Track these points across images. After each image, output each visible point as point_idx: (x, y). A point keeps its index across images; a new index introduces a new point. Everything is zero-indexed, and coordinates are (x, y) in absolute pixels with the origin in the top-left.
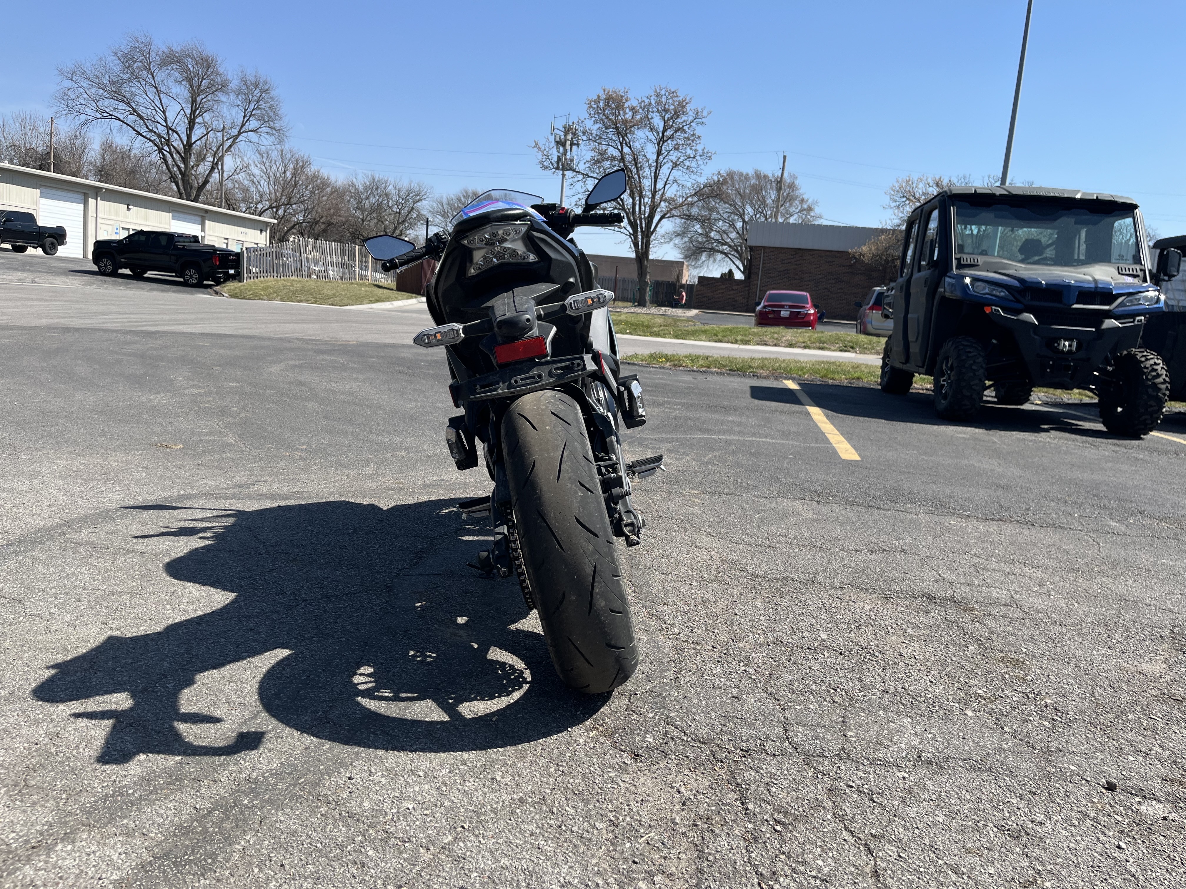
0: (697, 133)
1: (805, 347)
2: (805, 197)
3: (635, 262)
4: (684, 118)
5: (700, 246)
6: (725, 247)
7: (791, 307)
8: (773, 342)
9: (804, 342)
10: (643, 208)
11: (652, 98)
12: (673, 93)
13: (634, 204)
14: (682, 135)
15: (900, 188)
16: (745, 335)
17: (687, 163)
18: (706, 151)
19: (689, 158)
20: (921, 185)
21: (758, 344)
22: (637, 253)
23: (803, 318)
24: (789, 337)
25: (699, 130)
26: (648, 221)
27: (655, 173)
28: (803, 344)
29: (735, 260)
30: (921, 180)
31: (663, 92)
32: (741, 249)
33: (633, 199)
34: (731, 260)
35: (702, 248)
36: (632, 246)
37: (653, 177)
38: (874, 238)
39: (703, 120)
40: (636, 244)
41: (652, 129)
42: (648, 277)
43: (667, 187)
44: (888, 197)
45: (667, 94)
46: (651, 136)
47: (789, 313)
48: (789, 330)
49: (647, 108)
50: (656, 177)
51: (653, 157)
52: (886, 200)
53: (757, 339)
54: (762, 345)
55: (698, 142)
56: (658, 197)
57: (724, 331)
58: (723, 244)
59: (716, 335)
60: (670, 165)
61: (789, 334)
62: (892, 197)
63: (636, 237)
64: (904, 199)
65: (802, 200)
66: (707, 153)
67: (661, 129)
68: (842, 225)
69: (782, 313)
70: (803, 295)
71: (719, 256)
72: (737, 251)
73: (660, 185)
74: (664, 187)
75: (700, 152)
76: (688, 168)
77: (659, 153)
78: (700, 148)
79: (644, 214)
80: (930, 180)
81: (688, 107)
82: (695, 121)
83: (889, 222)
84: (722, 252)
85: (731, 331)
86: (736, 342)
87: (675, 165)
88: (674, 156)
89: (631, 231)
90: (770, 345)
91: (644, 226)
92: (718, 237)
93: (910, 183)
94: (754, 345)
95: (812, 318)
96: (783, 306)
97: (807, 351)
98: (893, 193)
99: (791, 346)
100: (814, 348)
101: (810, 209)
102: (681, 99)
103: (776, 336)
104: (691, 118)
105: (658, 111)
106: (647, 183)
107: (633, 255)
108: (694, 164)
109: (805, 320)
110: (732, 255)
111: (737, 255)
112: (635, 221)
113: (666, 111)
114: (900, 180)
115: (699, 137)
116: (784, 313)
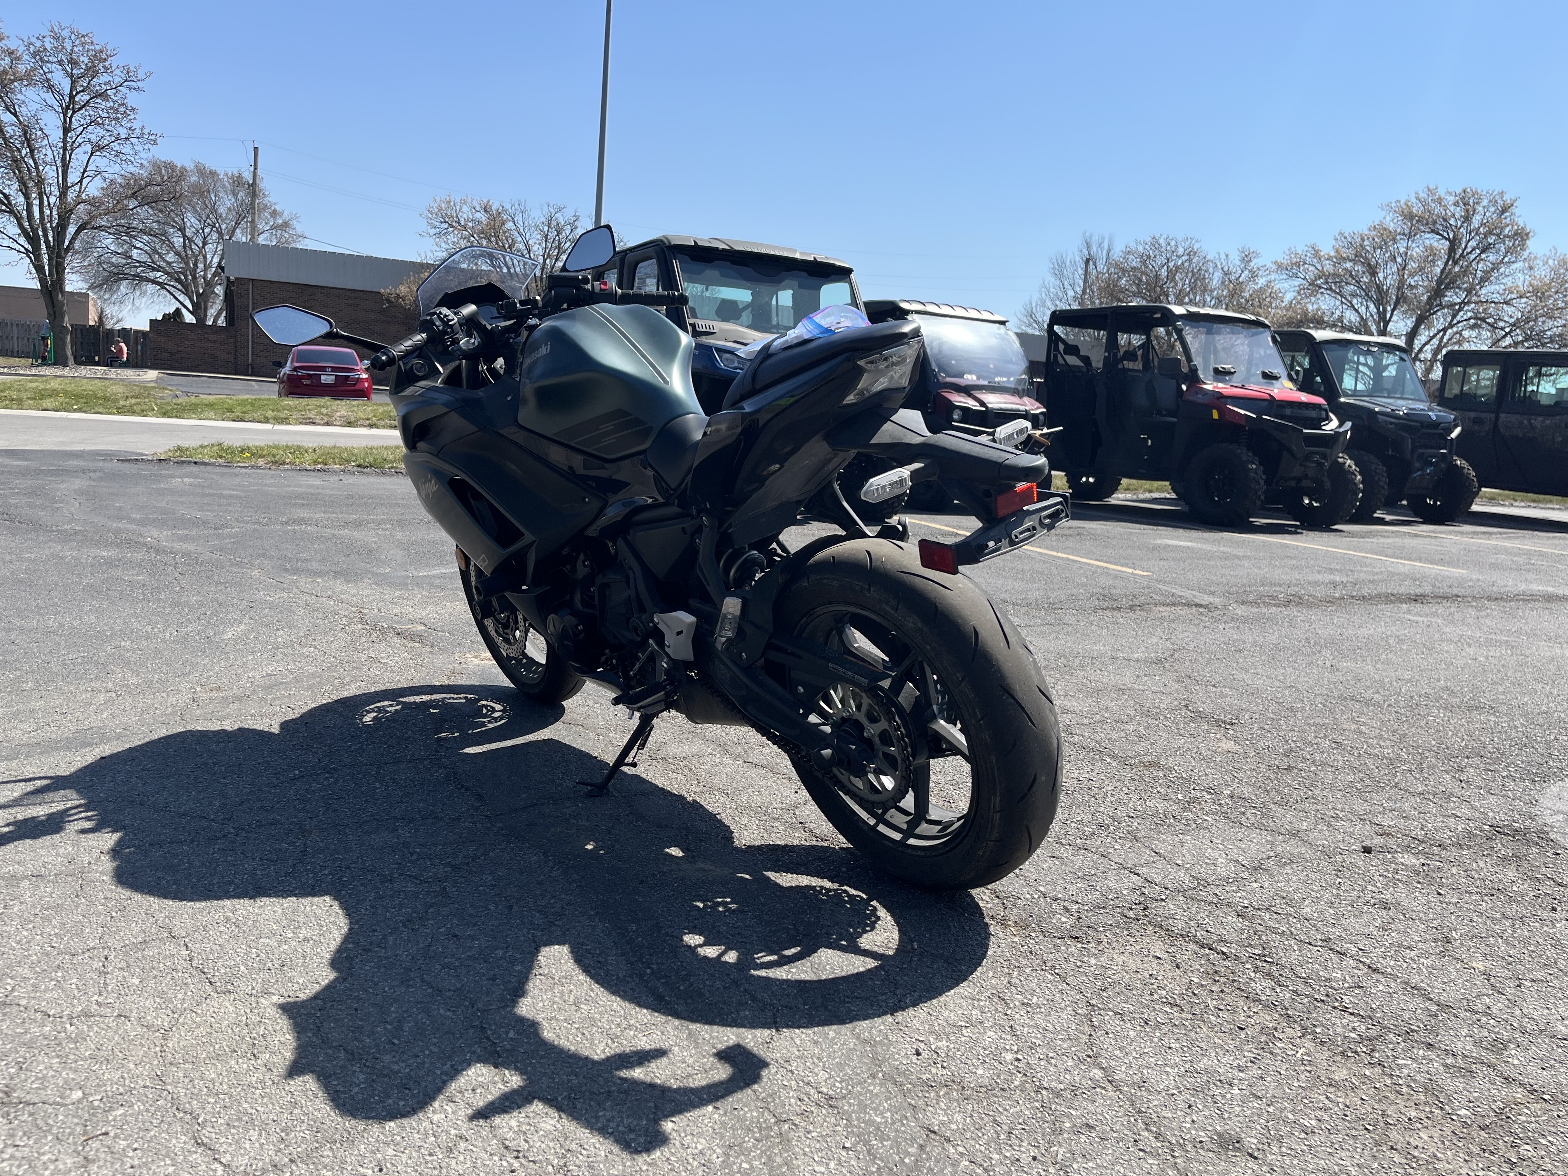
0: (130, 102)
1: (371, 426)
2: (278, 208)
3: (39, 295)
4: (104, 78)
5: (116, 271)
6: (159, 274)
7: (334, 369)
8: (322, 419)
9: (368, 419)
10: (48, 212)
11: (47, 40)
12: (83, 36)
13: (29, 207)
14: (104, 103)
15: (439, 210)
16: (278, 410)
17: (116, 146)
18: (146, 131)
19: (117, 139)
20: (465, 209)
21: (301, 423)
22: (42, 281)
23: (354, 385)
24: (343, 412)
25: (132, 99)
26: (58, 233)
27: (63, 159)
28: (368, 422)
29: (176, 293)
30: (465, 203)
31: (66, 33)
32: (186, 277)
33: (27, 196)
34: (171, 294)
35: (118, 274)
36: (34, 271)
37: (59, 164)
38: (414, 276)
39: (140, 84)
40: (39, 269)
41: (51, 88)
42: (66, 319)
43: (85, 181)
44: (425, 221)
45: (73, 37)
46: (49, 97)
47: (333, 377)
48: (343, 403)
49: (39, 55)
50: (65, 166)
51: (56, 135)
52: (423, 226)
53: (296, 415)
54: (306, 424)
55: (132, 117)
56: (71, 196)
57: (243, 403)
58: (154, 269)
59: (230, 411)
60: (88, 148)
61: (343, 407)
62: (430, 221)
63: (38, 257)
64: (446, 226)
65: (274, 214)
66: (149, 134)
67: (67, 91)
68: (356, 254)
69: (323, 377)
70: (349, 353)
71: (151, 288)
72: (178, 280)
73: (73, 178)
74: (81, 181)
75: (138, 132)
76: (118, 154)
77: (66, 130)
78: (136, 125)
79: (51, 222)
80: (475, 204)
81: (113, 62)
82: (126, 83)
83: (430, 254)
84: (154, 282)
85: (252, 405)
86: (267, 421)
87: (98, 148)
88: (95, 133)
89: (30, 248)
90: (319, 424)
91: (51, 239)
92: (144, 258)
93: (452, 204)
94: (296, 424)
95: (366, 385)
96: (323, 369)
97: (374, 431)
98: (430, 216)
99: (350, 424)
100: (384, 427)
101: (286, 225)
102: (98, 48)
103: (324, 411)
104: (118, 80)
105: (60, 63)
106: (51, 173)
107: (36, 285)
108: (127, 149)
109: (356, 387)
110: (172, 286)
111: (180, 287)
112: (35, 231)
113: (74, 63)
114: (438, 200)
115: (133, 109)
116: (327, 379)
